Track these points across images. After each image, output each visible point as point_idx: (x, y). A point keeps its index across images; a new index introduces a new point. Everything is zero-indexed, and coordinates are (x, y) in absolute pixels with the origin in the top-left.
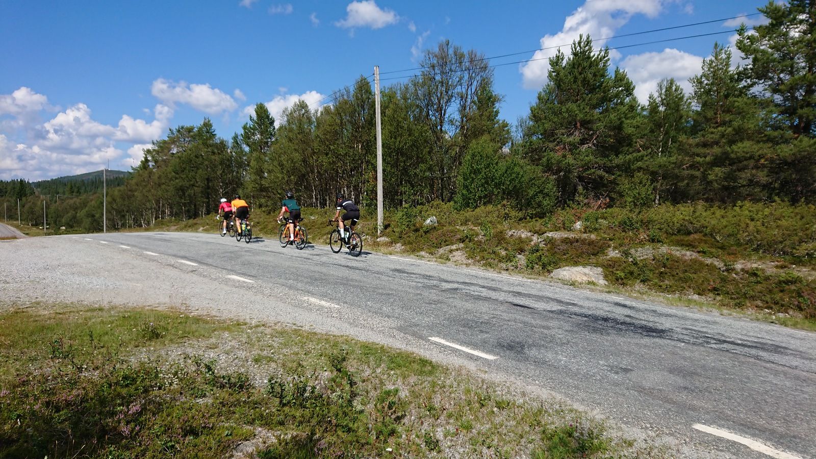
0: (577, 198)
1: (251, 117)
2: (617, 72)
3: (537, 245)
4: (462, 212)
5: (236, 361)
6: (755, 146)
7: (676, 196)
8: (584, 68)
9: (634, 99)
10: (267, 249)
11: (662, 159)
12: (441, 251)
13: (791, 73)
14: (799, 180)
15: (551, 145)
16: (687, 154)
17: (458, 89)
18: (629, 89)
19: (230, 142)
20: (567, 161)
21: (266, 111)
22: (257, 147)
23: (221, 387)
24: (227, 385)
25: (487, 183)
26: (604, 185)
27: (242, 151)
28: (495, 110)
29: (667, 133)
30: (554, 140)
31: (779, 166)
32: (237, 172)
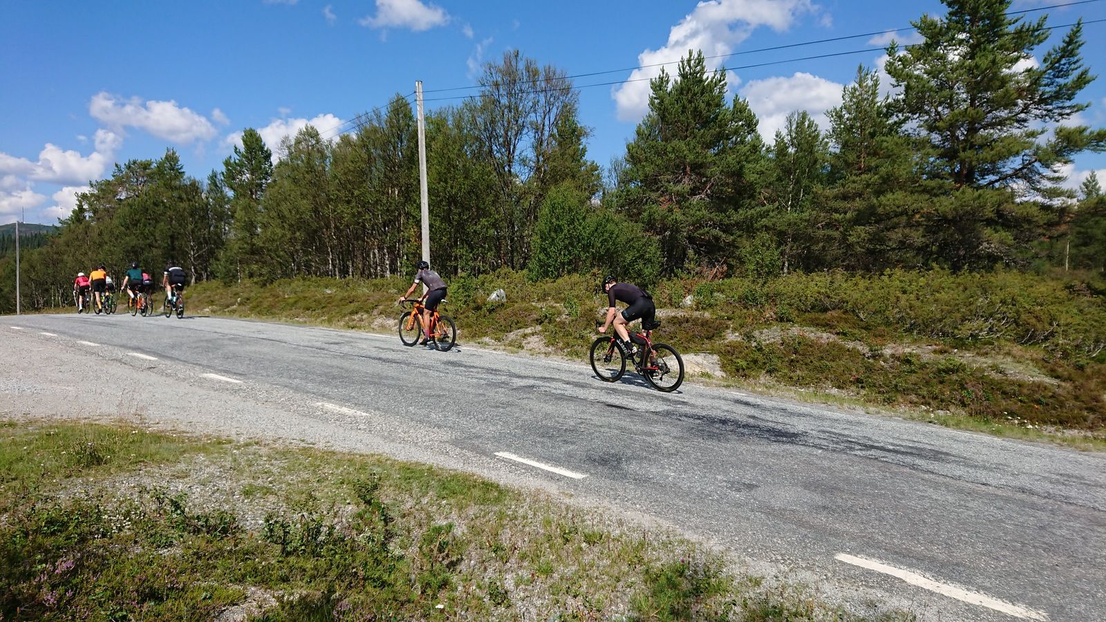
0: (686, 266)
1: (236, 148)
2: (736, 101)
4: (538, 283)
5: (217, 494)
6: (908, 198)
7: (810, 263)
8: (695, 94)
9: (758, 138)
10: (262, 336)
11: (791, 215)
12: (512, 336)
13: (951, 106)
14: (961, 242)
15: (654, 196)
16: (823, 209)
17: (532, 117)
18: (751, 124)
19: (205, 183)
20: (674, 217)
21: (259, 140)
22: (246, 191)
23: (194, 532)
24: (204, 529)
25: (571, 244)
26: (721, 249)
27: (223, 197)
28: (581, 147)
29: (798, 182)
30: (658, 189)
31: (937, 224)
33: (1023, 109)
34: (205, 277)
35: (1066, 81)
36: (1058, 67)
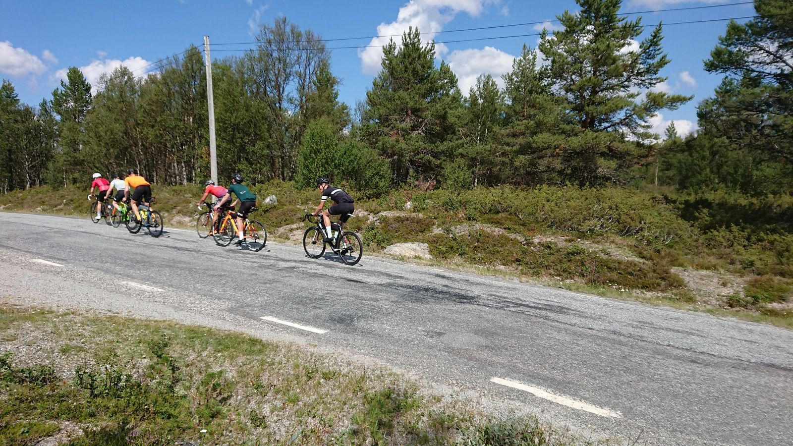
0: (408, 181)
1: (62, 82)
2: (443, 64)
3: (373, 223)
4: (302, 191)
5: (40, 352)
6: (551, 137)
7: (491, 180)
8: (414, 59)
9: (458, 92)
10: (81, 230)
11: (479, 147)
12: (281, 230)
13: (581, 75)
14: (585, 167)
15: (386, 130)
16: (500, 143)
17: (297, 68)
18: (453, 82)
19: (37, 109)
20: (400, 146)
21: (80, 76)
22: (70, 116)
25: (327, 163)
26: (432, 169)
27: (52, 120)
28: (334, 92)
29: (484, 124)
30: (389, 125)
31: (570, 156)
32: (47, 144)
33: (627, 79)
34: (38, 182)
35: (653, 61)
36: (648, 52)
